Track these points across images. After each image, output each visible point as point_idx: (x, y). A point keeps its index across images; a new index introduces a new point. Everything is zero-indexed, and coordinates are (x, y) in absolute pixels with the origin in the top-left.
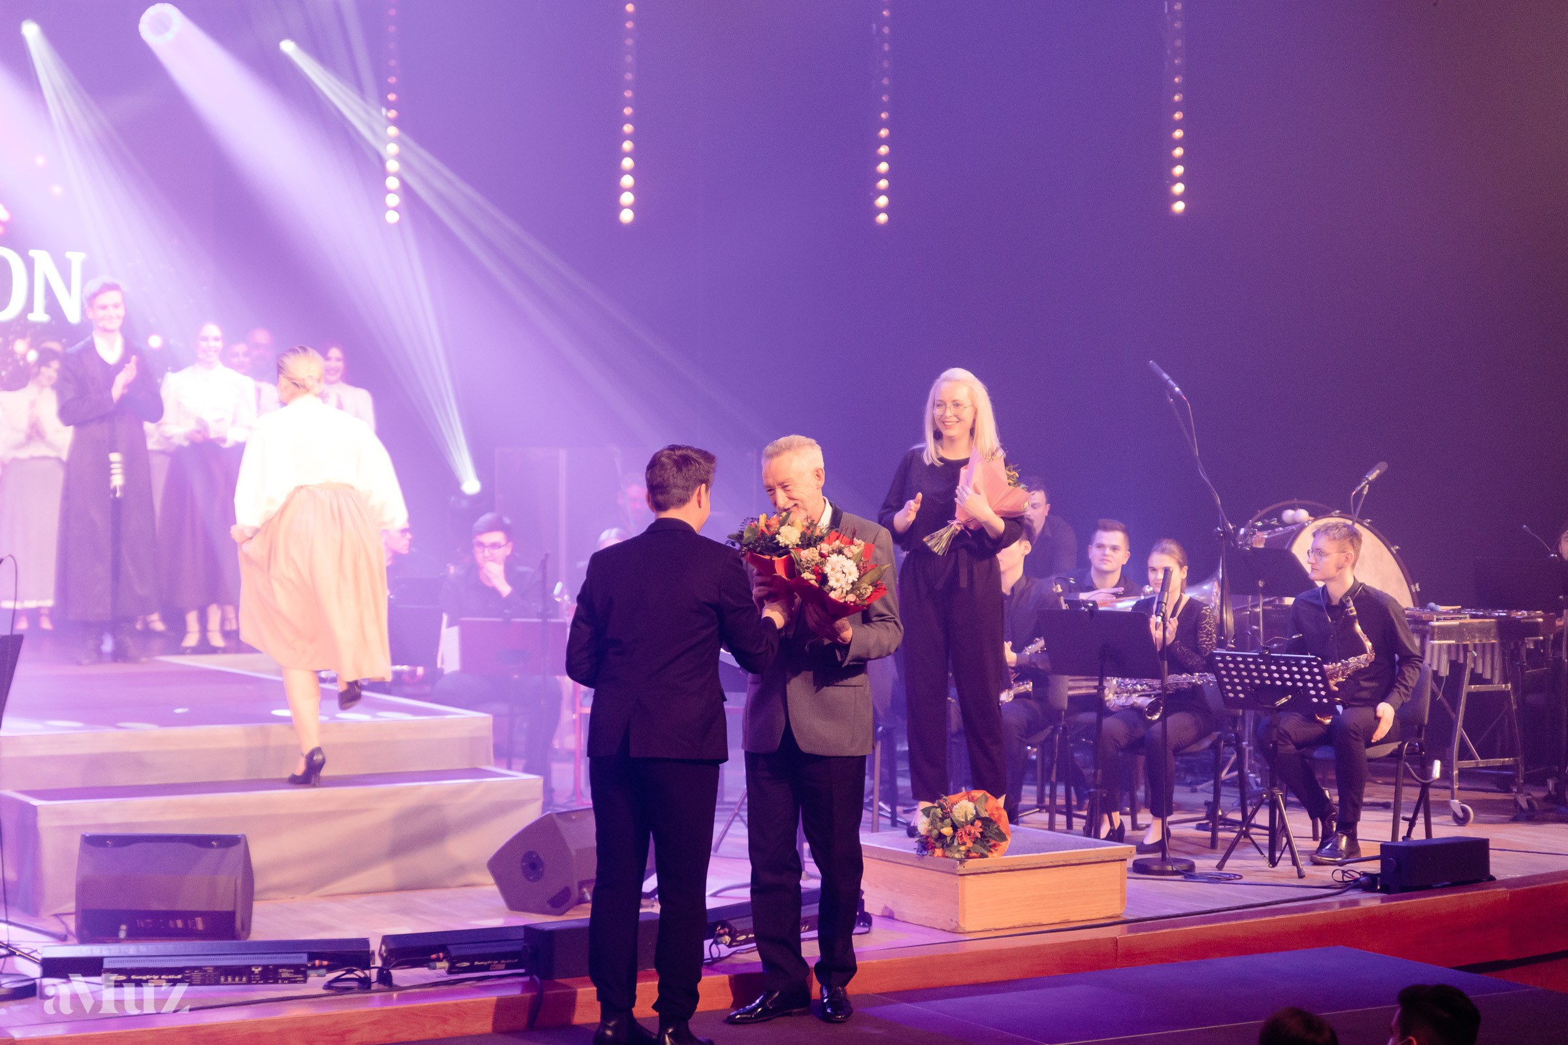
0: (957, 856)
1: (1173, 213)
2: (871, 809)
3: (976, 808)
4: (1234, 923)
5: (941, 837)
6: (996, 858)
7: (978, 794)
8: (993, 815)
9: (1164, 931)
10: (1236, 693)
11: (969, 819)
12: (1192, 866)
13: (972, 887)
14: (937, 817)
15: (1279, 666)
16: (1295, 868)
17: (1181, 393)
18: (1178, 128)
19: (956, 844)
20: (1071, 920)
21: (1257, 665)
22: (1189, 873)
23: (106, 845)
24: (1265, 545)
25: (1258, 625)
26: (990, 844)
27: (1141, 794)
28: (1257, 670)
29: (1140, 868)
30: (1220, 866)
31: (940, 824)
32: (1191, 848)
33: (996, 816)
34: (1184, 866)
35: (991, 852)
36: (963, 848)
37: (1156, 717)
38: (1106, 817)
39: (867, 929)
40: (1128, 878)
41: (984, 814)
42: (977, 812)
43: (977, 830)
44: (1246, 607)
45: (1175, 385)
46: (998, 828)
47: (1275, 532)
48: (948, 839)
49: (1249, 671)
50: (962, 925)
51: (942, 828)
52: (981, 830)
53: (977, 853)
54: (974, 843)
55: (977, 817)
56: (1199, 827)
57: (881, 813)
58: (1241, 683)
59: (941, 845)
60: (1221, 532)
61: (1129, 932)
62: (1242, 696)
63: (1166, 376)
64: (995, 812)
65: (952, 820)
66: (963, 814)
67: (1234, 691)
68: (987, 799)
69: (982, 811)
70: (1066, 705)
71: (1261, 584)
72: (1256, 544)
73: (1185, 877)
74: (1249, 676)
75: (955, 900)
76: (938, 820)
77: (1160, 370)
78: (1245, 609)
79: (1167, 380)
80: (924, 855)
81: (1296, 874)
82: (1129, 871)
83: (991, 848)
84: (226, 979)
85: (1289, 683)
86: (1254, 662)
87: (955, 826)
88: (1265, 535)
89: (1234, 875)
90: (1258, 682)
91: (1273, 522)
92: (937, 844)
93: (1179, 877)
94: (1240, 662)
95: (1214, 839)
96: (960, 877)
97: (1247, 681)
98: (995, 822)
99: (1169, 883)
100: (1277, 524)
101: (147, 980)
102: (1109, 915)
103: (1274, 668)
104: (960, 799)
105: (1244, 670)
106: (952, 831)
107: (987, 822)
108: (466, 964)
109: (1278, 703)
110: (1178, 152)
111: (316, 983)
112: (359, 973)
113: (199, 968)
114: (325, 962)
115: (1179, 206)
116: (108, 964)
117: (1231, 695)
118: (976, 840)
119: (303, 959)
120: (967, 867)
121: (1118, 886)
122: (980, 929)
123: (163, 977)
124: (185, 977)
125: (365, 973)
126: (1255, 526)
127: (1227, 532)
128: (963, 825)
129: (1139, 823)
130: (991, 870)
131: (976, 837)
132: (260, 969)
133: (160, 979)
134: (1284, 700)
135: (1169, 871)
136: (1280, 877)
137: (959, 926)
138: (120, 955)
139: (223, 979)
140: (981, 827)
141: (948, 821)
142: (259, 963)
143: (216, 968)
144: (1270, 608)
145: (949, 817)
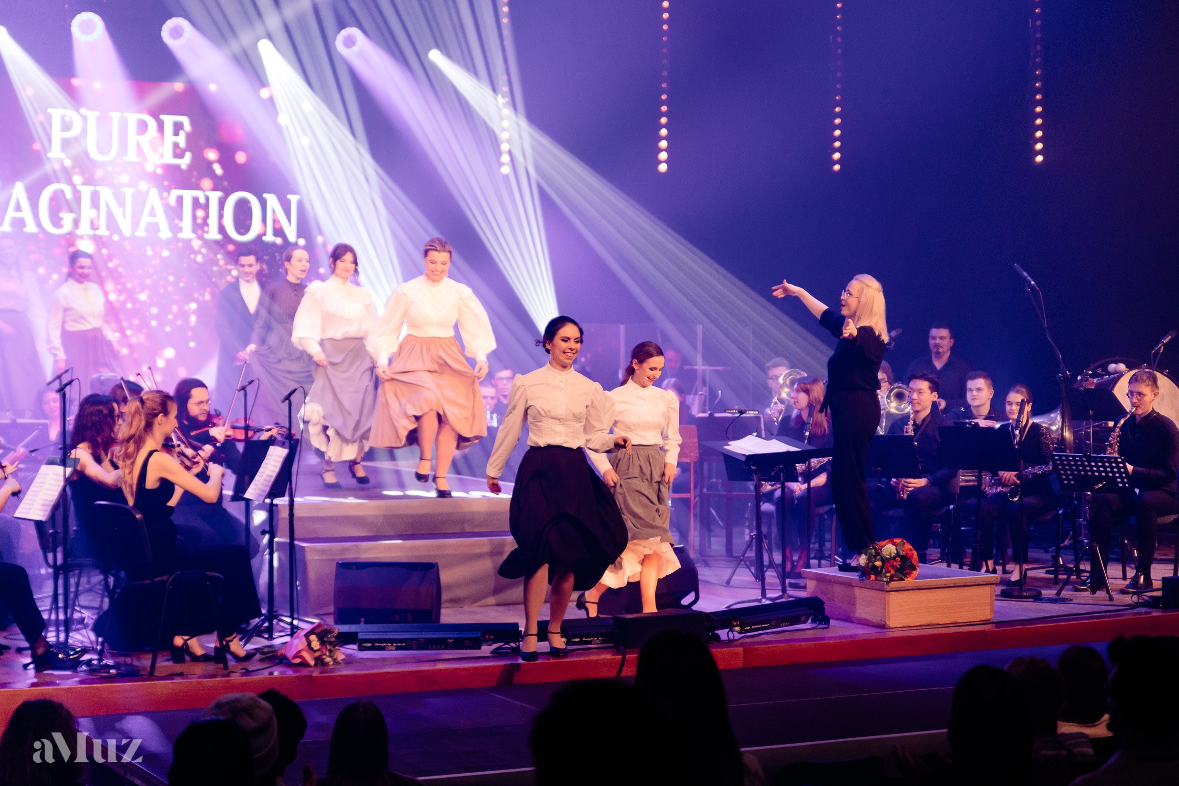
0: (885, 579)
1: (1035, 162)
2: (830, 560)
3: (897, 550)
4: (1062, 623)
5: (875, 567)
6: (909, 581)
7: (898, 541)
8: (908, 554)
9: (1017, 627)
10: (1069, 480)
11: (892, 556)
12: (1040, 593)
13: (895, 600)
14: (872, 555)
15: (1096, 463)
16: (1108, 595)
17: (1035, 285)
18: (1039, 106)
19: (884, 572)
20: (958, 622)
21: (1083, 462)
22: (1038, 598)
23: (352, 568)
24: (1095, 387)
25: (1090, 440)
26: (906, 572)
28: (1083, 465)
29: (1005, 595)
30: (1058, 593)
31: (873, 559)
32: (1040, 584)
33: (910, 555)
34: (1034, 593)
35: (907, 577)
36: (888, 574)
37: (1016, 499)
38: (984, 563)
39: (827, 626)
40: (995, 600)
41: (902, 553)
42: (897, 552)
43: (897, 564)
44: (1082, 429)
45: (1031, 280)
46: (911, 562)
47: (1103, 379)
48: (879, 569)
49: (1078, 466)
50: (888, 623)
51: (875, 562)
52: (900, 563)
53: (897, 578)
54: (895, 571)
55: (898, 555)
56: (1047, 572)
57: (836, 562)
58: (1072, 474)
59: (874, 573)
60: (1062, 377)
61: (996, 628)
62: (1072, 482)
63: (1025, 274)
64: (909, 552)
65: (881, 557)
66: (888, 553)
67: (1067, 479)
68: (904, 544)
69: (901, 551)
70: (958, 491)
71: (1091, 413)
72: (1088, 386)
73: (1035, 600)
74: (1078, 469)
75: (884, 608)
76: (872, 557)
77: (1021, 269)
78: (1081, 430)
79: (1026, 277)
80: (863, 579)
81: (1107, 598)
82: (997, 595)
83: (906, 575)
84: (432, 646)
85: (1103, 474)
86: (1081, 460)
87: (883, 560)
88: (1095, 380)
89: (1068, 599)
90: (1083, 473)
91: (1100, 371)
92: (872, 572)
93: (1031, 600)
94: (1071, 460)
95: (1056, 578)
96: (887, 593)
97: (1076, 473)
98: (909, 559)
99: (1025, 603)
100: (1103, 373)
101: (384, 646)
102: (983, 619)
103: (1093, 464)
104: (887, 543)
105: (1073, 465)
106: (881, 564)
107: (904, 558)
108: (577, 640)
109: (1096, 487)
110: (1039, 121)
111: (486, 650)
112: (513, 645)
113: (416, 639)
114: (492, 637)
115: (1039, 158)
116: (360, 636)
117: (1066, 482)
118: (897, 570)
119: (479, 634)
120: (890, 587)
121: (989, 601)
122: (900, 626)
123: (394, 644)
124: (407, 645)
125: (516, 644)
126: (1088, 374)
127: (1065, 376)
128: (888, 560)
129: (1007, 569)
130: (906, 588)
131: (897, 568)
132: (452, 640)
133: (392, 645)
134: (1100, 485)
135: (1025, 596)
136: (1097, 600)
137: (886, 624)
138: (367, 631)
139: (430, 646)
140: (900, 561)
141: (879, 557)
142: (450, 636)
143: (426, 639)
144: (1098, 429)
145: (880, 555)
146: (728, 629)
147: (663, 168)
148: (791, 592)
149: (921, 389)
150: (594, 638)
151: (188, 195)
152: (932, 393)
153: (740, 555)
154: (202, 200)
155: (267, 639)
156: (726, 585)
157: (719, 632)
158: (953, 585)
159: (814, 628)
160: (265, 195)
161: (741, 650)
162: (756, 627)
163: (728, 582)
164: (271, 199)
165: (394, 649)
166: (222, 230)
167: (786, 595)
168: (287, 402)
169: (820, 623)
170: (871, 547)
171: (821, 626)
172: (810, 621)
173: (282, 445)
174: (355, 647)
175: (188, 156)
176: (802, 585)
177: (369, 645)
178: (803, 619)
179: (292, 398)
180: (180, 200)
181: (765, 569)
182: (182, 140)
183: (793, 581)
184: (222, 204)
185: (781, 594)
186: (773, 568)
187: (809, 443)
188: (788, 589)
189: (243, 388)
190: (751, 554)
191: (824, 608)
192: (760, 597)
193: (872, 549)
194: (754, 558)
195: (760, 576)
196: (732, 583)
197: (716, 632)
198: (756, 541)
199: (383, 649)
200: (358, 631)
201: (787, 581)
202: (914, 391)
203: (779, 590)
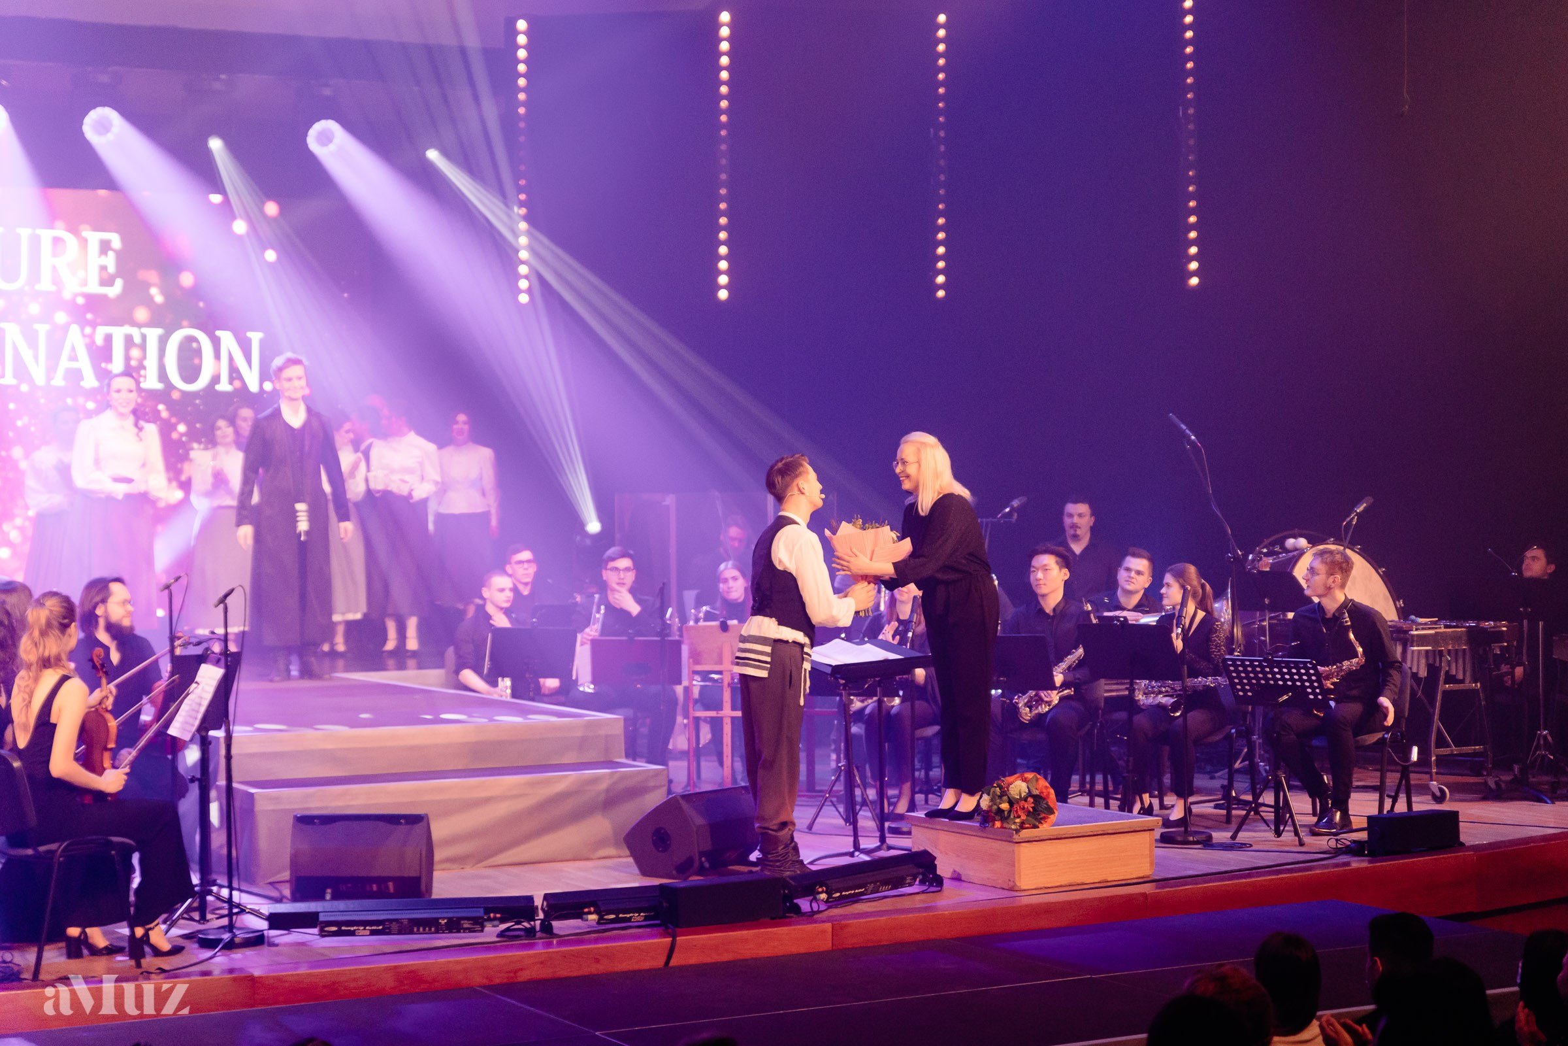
0: (1013, 827)
1: (1189, 286)
3: (1028, 788)
4: (1244, 881)
5: (1000, 811)
6: (1045, 829)
7: (1029, 775)
8: (1043, 792)
10: (1245, 691)
11: (1022, 796)
12: (1210, 837)
13: (1027, 854)
14: (996, 795)
15: (1280, 668)
16: (1296, 838)
17: (1197, 441)
18: (1193, 215)
19: (1012, 817)
20: (1109, 880)
21: (1263, 667)
22: (1207, 843)
23: (314, 824)
24: (1270, 568)
25: (1265, 636)
26: (1040, 817)
27: (1167, 780)
28: (1263, 672)
29: (1166, 839)
30: (1234, 837)
31: (998, 801)
32: (1210, 823)
33: (1045, 794)
34: (1202, 837)
35: (1042, 823)
36: (1018, 820)
37: (1178, 714)
38: (1138, 798)
39: (939, 891)
40: (1156, 847)
41: (1035, 792)
42: (1029, 790)
43: (1029, 805)
44: (1254, 622)
45: (1191, 435)
46: (1047, 803)
47: (1279, 558)
48: (1006, 813)
49: (1256, 673)
50: (1018, 884)
51: (1001, 804)
52: (1033, 805)
53: (1030, 824)
54: (1027, 816)
55: (1030, 794)
56: (1216, 807)
58: (1249, 684)
59: (999, 818)
60: (1232, 557)
61: (1158, 888)
62: (1250, 694)
63: (1183, 427)
64: (1044, 791)
65: (1009, 797)
66: (1018, 792)
67: (1243, 690)
68: (1037, 780)
69: (1034, 790)
71: (1267, 601)
72: (1262, 567)
73: (1204, 846)
74: (1256, 678)
75: (1012, 864)
76: (997, 797)
77: (1179, 422)
78: (1254, 623)
79: (1185, 431)
80: (985, 829)
81: (1297, 843)
82: (1156, 840)
83: (1041, 820)
84: (418, 930)
85: (1289, 683)
86: (1260, 666)
87: (1011, 803)
88: (1270, 560)
89: (1245, 844)
90: (1263, 682)
91: (1277, 549)
92: (997, 818)
93: (1199, 846)
94: (1248, 666)
95: (1229, 816)
96: (1017, 845)
97: (1254, 681)
98: (1044, 799)
99: (1191, 851)
100: (1280, 550)
101: (355, 930)
102: (1141, 875)
103: (1276, 670)
104: (1016, 780)
105: (1251, 672)
106: (1009, 807)
107: (1038, 799)
108: (612, 916)
109: (1281, 700)
110: (1193, 235)
111: (491, 932)
112: (526, 924)
113: (396, 920)
114: (498, 915)
115: (1194, 281)
116: (322, 918)
117: (1241, 693)
118: (1028, 813)
119: (480, 912)
120: (1021, 836)
121: (1147, 852)
122: (1033, 887)
123: (367, 928)
124: (382, 928)
125: (530, 924)
126: (1261, 553)
127: (1236, 557)
128: (1018, 801)
129: (1165, 803)
130: (1041, 838)
131: (1029, 812)
132: (446, 921)
133: (365, 929)
134: (1285, 697)
135: (1191, 841)
136: (1282, 845)
137: (1015, 885)
138: (332, 910)
139: (415, 929)
140: (1033, 803)
141: (1005, 798)
142: (443, 916)
143: (411, 920)
144: (1275, 621)
145: (1006, 795)
146: (811, 898)
147: (723, 295)
148: (891, 840)
149: (1046, 565)
150: (634, 913)
151: (119, 333)
152: (1060, 569)
153: (825, 788)
154: (137, 339)
155: (198, 922)
156: (807, 830)
157: (800, 902)
158: (1102, 833)
159: (923, 892)
160: (218, 333)
161: (828, 926)
162: (847, 893)
163: (810, 827)
164: (227, 338)
165: (368, 933)
166: (163, 376)
167: (885, 846)
168: (222, 606)
169: (931, 885)
170: (995, 785)
171: (932, 889)
172: (917, 882)
173: (217, 663)
174: (315, 931)
175: (119, 283)
176: (905, 829)
177: (334, 929)
178: (908, 881)
179: (229, 600)
180: (108, 339)
181: (858, 807)
182: (110, 261)
183: (893, 825)
184: (163, 342)
185: (879, 844)
186: (867, 805)
187: (912, 647)
188: (887, 835)
189: (167, 587)
190: (840, 787)
191: (936, 865)
192: (852, 850)
193: (996, 787)
194: (842, 793)
195: (851, 818)
196: (815, 828)
197: (795, 901)
198: (846, 774)
199: (352, 933)
200: (319, 911)
201: (887, 824)
202: (1038, 569)
203: (876, 837)
